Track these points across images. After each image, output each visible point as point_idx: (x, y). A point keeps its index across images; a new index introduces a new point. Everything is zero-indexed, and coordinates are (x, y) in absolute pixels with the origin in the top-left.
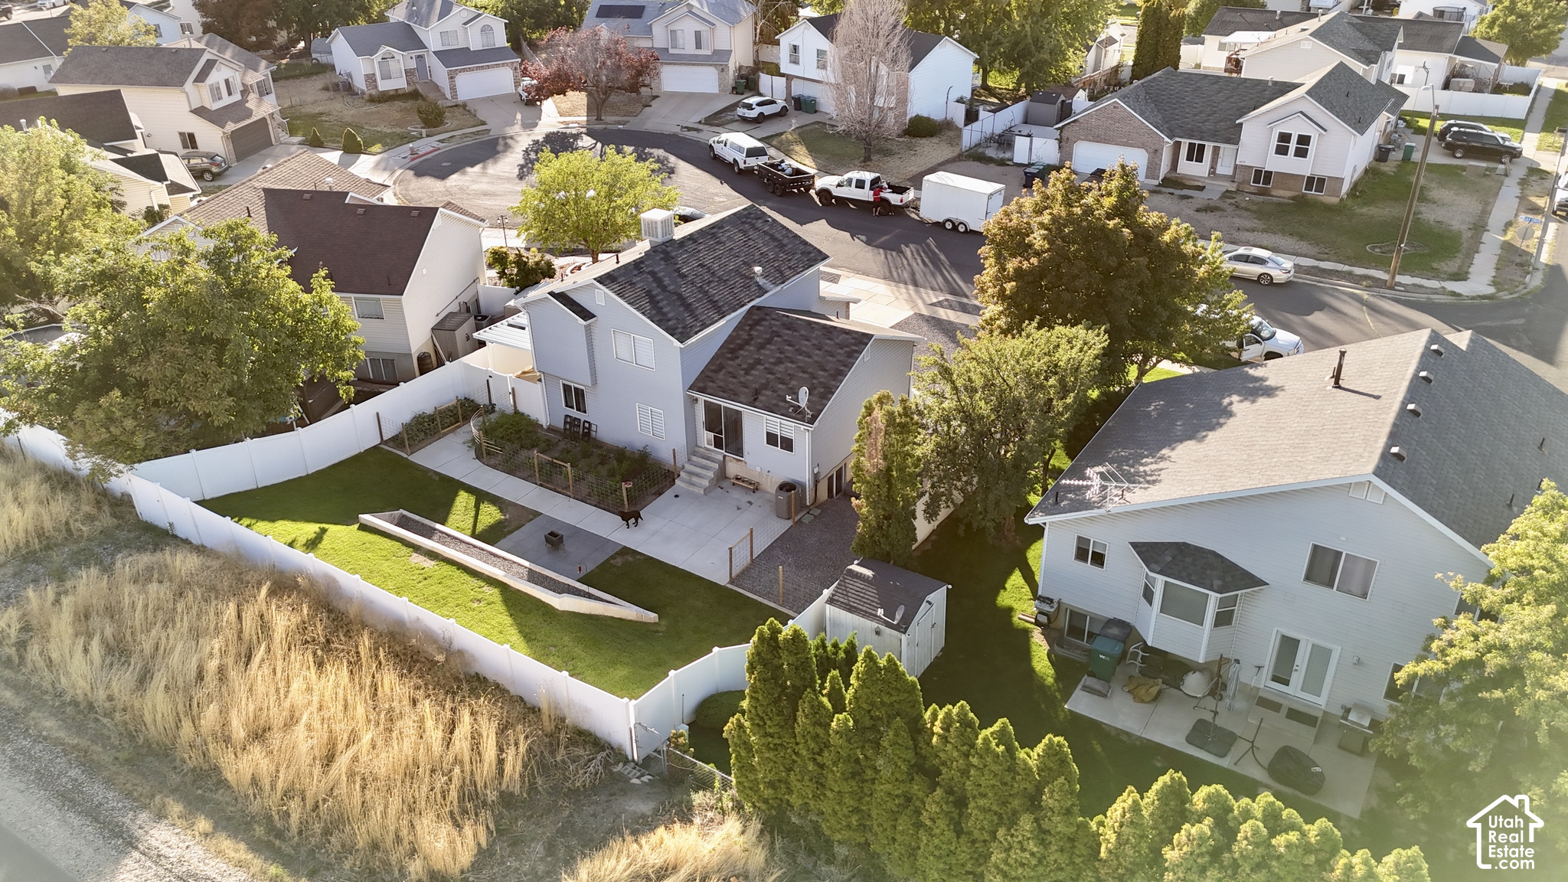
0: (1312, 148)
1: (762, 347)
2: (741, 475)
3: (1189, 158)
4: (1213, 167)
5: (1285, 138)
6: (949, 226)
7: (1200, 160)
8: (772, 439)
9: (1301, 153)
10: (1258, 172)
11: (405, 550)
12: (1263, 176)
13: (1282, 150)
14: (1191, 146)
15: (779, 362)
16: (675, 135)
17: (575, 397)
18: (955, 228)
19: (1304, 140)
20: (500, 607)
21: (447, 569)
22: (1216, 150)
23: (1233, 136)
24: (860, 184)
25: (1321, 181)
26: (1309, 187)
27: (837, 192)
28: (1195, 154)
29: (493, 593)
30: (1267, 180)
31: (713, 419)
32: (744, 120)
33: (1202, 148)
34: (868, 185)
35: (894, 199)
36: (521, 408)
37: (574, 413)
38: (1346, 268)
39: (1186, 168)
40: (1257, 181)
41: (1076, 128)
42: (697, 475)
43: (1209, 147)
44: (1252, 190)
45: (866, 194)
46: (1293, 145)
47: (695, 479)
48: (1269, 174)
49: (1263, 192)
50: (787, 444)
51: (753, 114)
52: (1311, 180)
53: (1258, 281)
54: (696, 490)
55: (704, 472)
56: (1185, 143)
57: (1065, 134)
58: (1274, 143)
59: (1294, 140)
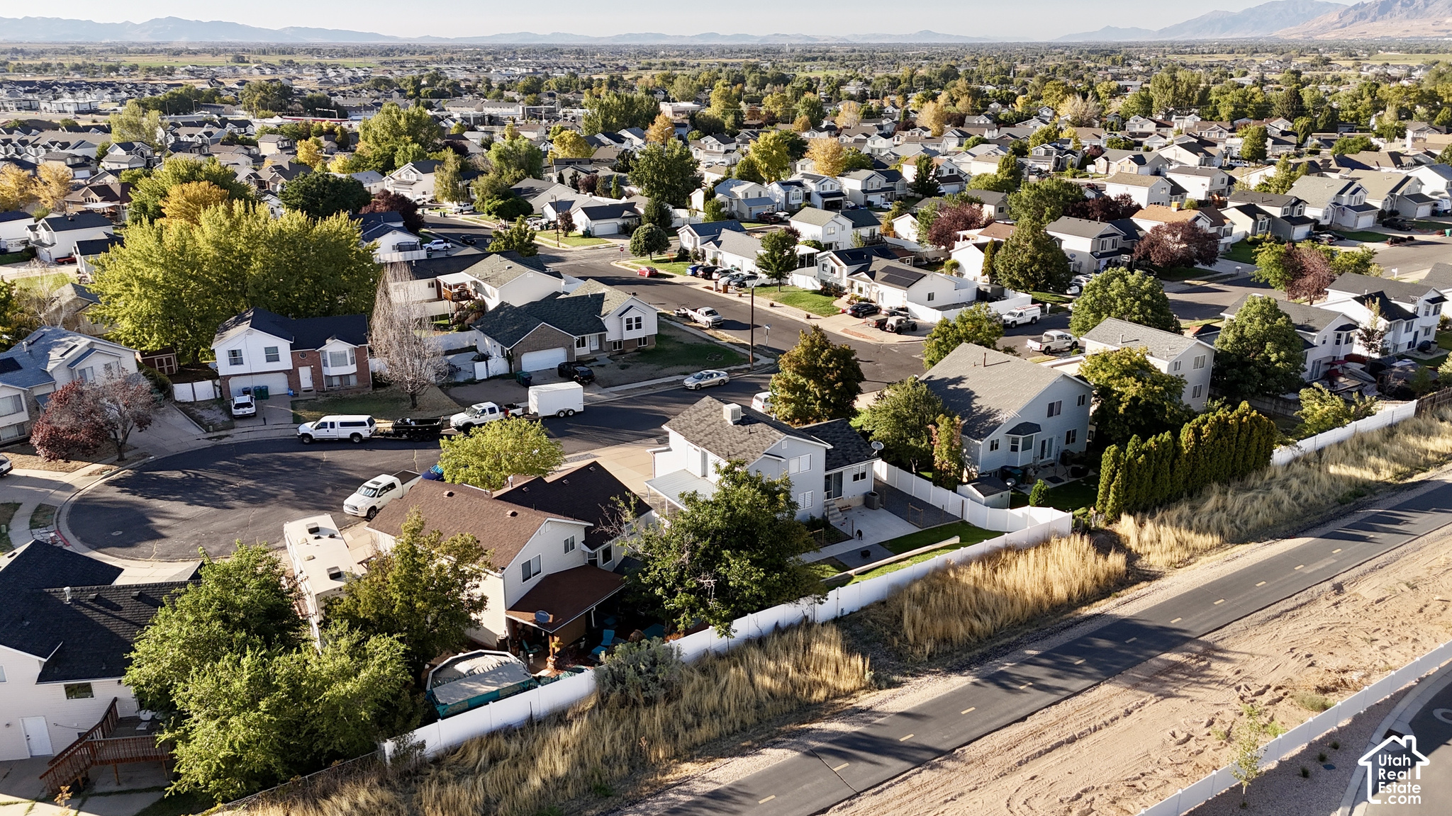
0: (643, 323)
3: (578, 346)
4: (590, 346)
5: (629, 321)
6: (562, 415)
7: (584, 345)
9: (639, 327)
10: (615, 343)
12: (619, 344)
13: (629, 328)
14: (578, 339)
18: (566, 414)
19: (638, 320)
22: (589, 339)
24: (492, 411)
25: (645, 338)
26: (640, 344)
28: (582, 343)
30: (620, 347)
31: (828, 483)
33: (583, 338)
40: (615, 348)
41: (521, 346)
43: (587, 337)
44: (614, 353)
46: (634, 324)
48: (623, 342)
49: (621, 353)
50: (863, 476)
52: (642, 339)
57: (515, 352)
58: (625, 325)
59: (634, 321)
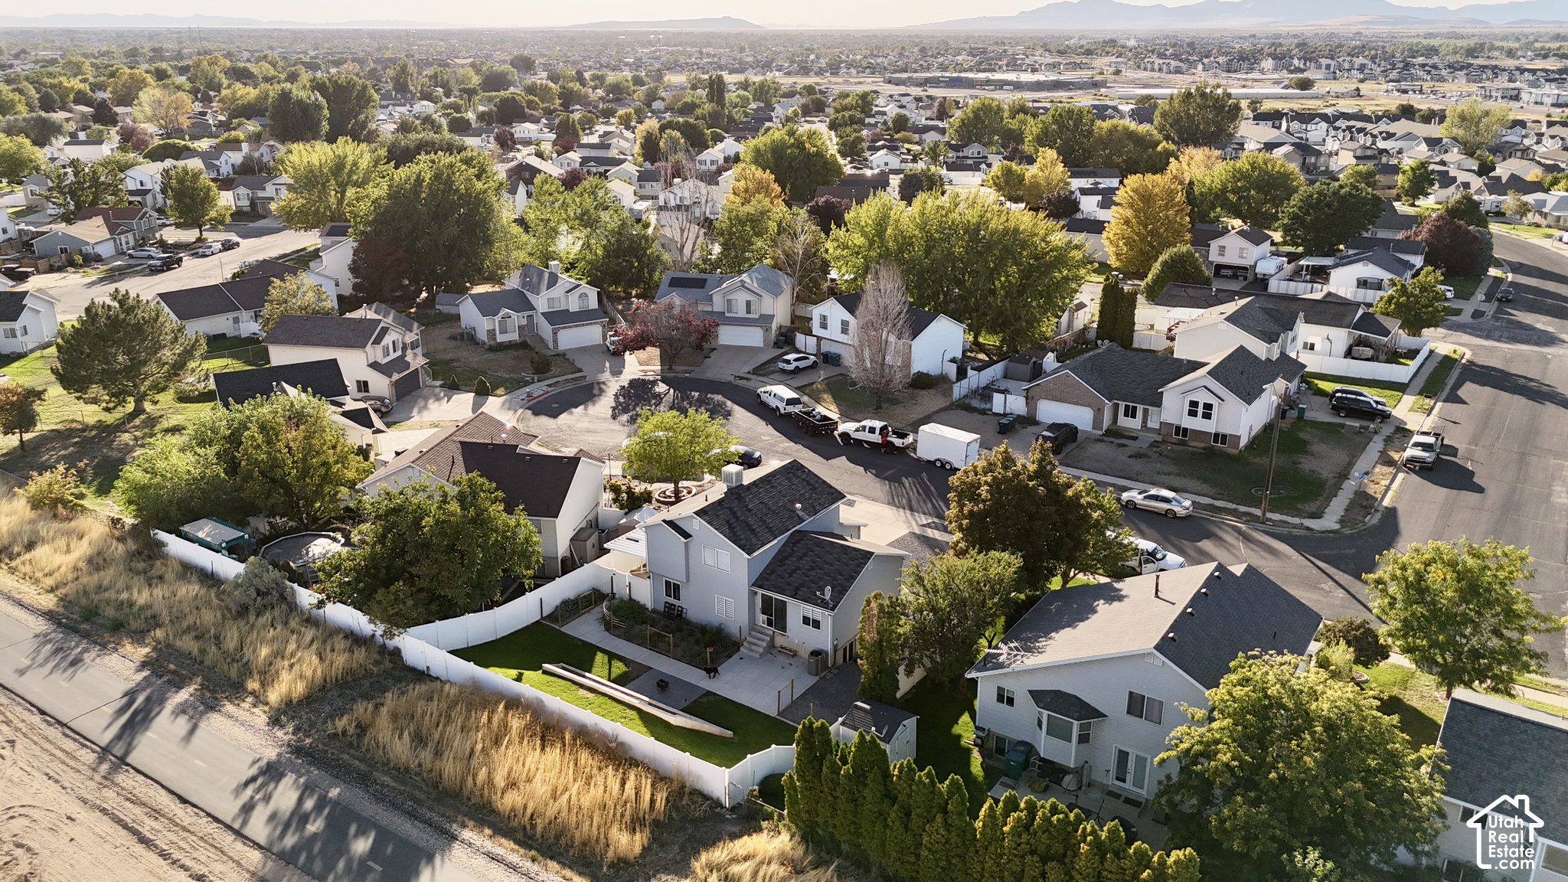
0: (1214, 412)
1: (800, 558)
2: (784, 645)
3: (1126, 415)
4: (1145, 421)
5: (1194, 404)
6: (938, 464)
7: (1134, 416)
8: (806, 620)
9: (1207, 416)
10: (1177, 427)
11: (574, 687)
12: (1179, 430)
13: (1193, 413)
14: (1127, 407)
15: (812, 569)
16: (730, 383)
17: (673, 589)
18: (943, 465)
19: (1208, 407)
20: (639, 722)
21: (602, 699)
22: (1146, 411)
23: (1157, 402)
24: (872, 430)
25: (1224, 436)
26: (1216, 441)
27: (854, 435)
28: (1131, 412)
29: (633, 714)
30: (1184, 435)
31: (767, 605)
32: (783, 371)
33: (1135, 409)
34: (878, 431)
35: (898, 442)
36: (634, 597)
37: (671, 600)
38: (1234, 506)
39: (1124, 422)
40: (1177, 434)
41: (1038, 389)
42: (755, 644)
43: (1140, 409)
44: (1174, 441)
45: (876, 438)
46: (1200, 410)
47: (753, 647)
48: (1185, 430)
49: (1182, 443)
50: (816, 624)
51: (791, 367)
52: (1216, 435)
53: (1166, 515)
54: (754, 654)
55: (760, 642)
56: (1122, 405)
57: (1031, 394)
58: (1187, 408)
59: (1201, 406)
